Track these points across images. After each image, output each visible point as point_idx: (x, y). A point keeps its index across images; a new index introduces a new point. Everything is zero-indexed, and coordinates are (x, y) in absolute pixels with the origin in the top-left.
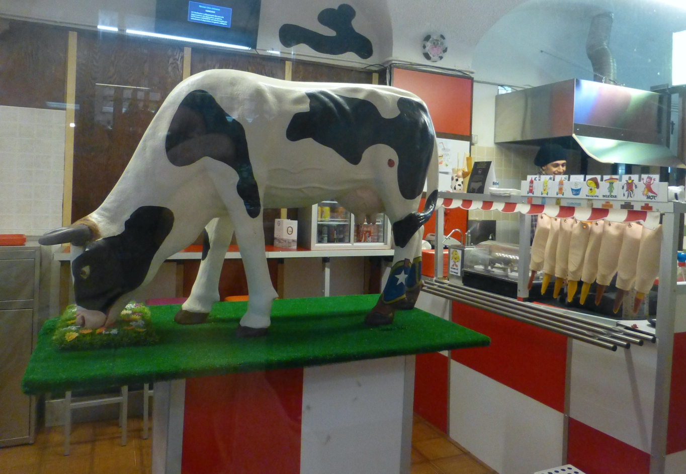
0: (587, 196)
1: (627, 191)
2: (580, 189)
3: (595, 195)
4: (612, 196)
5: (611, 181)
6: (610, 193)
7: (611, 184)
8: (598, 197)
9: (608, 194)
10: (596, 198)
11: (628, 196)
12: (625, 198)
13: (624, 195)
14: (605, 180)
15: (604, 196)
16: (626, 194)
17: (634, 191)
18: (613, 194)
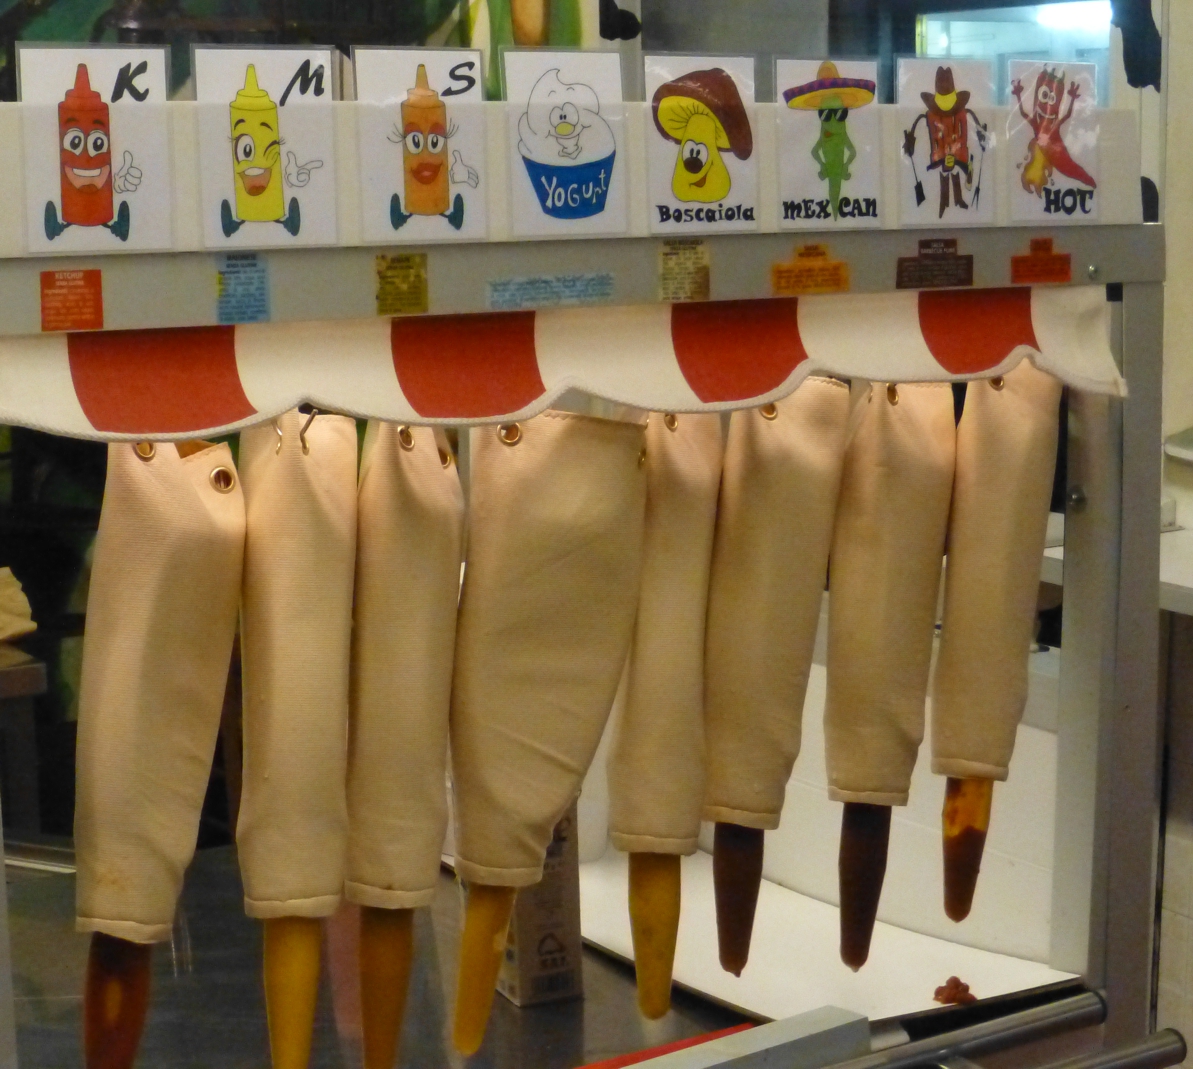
0: (665, 213)
1: (932, 166)
2: (607, 164)
3: (730, 202)
4: (845, 207)
5: (830, 98)
6: (835, 188)
7: (834, 117)
8: (748, 215)
9: (820, 191)
10: (739, 225)
11: (944, 203)
12: (927, 216)
13: (920, 197)
14: (790, 95)
15: (791, 209)
16: (932, 182)
17: (975, 167)
18: (850, 190)
